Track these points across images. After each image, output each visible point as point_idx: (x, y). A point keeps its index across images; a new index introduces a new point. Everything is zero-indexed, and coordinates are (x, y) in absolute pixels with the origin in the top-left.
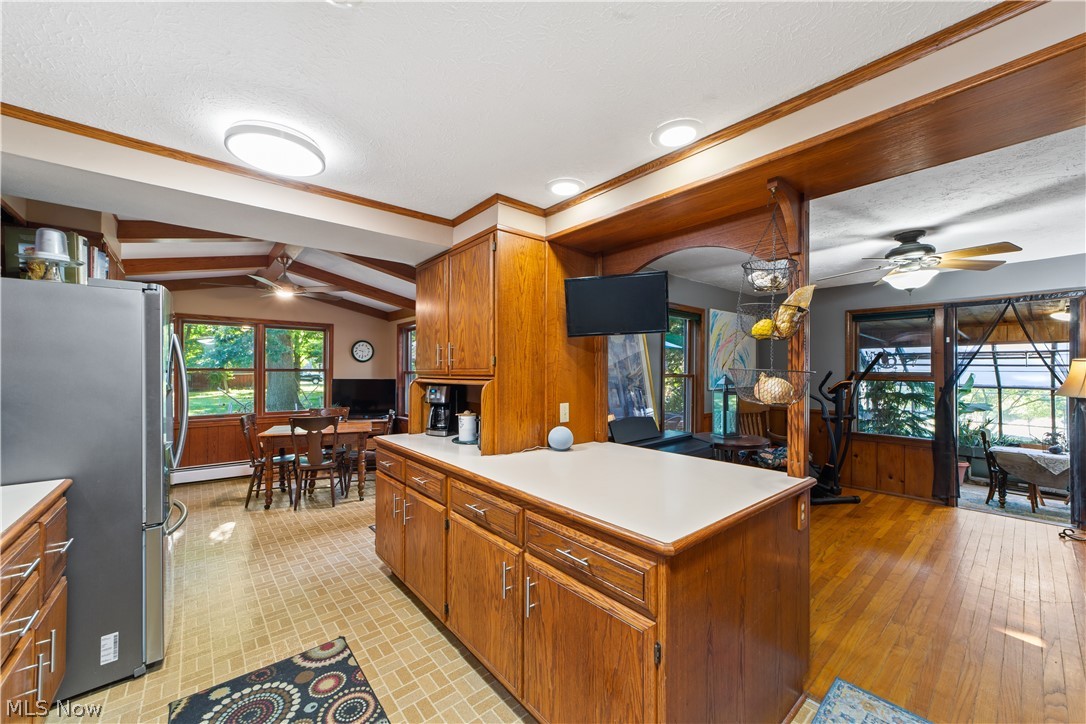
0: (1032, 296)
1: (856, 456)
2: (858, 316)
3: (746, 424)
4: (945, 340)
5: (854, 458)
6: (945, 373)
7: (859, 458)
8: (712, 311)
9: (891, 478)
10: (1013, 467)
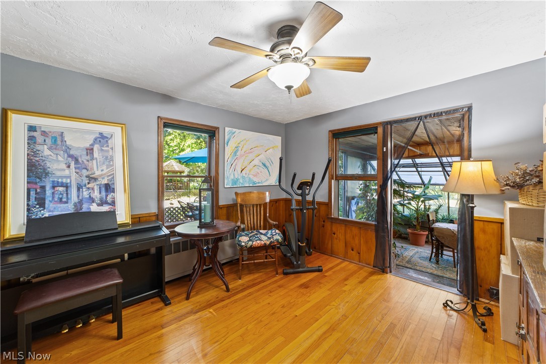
0: (434, 114)
1: (334, 234)
2: (337, 135)
3: (251, 212)
4: (383, 149)
5: (333, 235)
6: (383, 174)
7: (335, 236)
8: (227, 129)
9: (353, 250)
10: (444, 238)
